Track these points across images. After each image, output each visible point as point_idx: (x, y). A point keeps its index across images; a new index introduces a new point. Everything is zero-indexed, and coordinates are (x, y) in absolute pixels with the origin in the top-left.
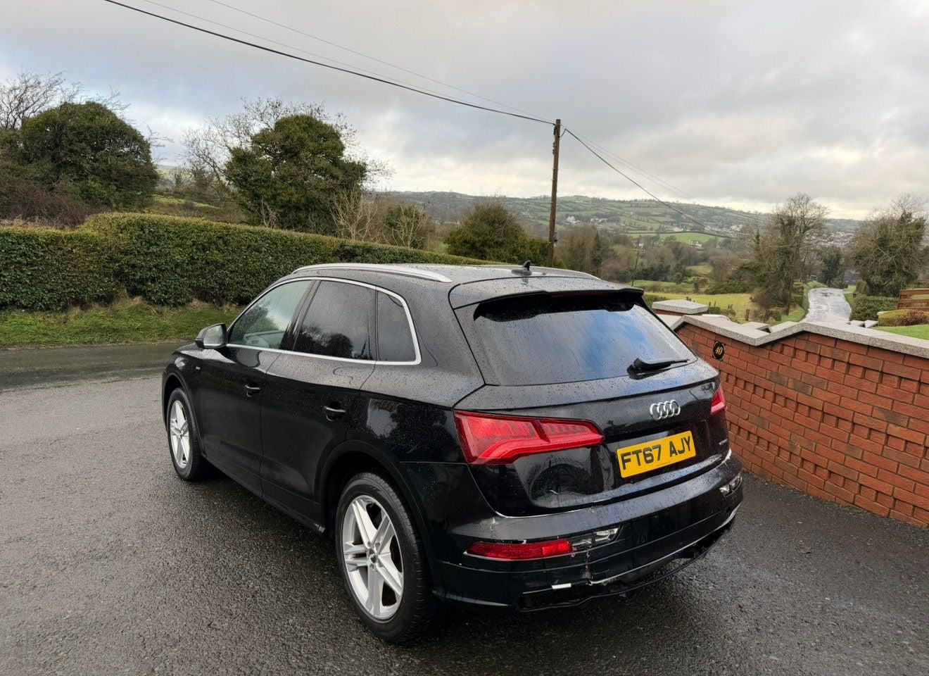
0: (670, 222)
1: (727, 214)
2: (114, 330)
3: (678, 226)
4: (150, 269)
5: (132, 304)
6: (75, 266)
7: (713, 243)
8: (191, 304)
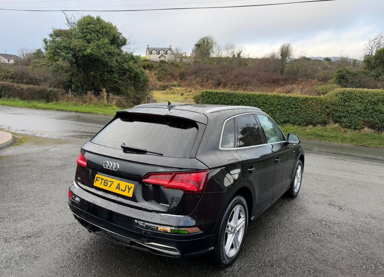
2: (322, 136)
4: (344, 112)
5: (334, 127)
6: (312, 109)
8: (364, 129)
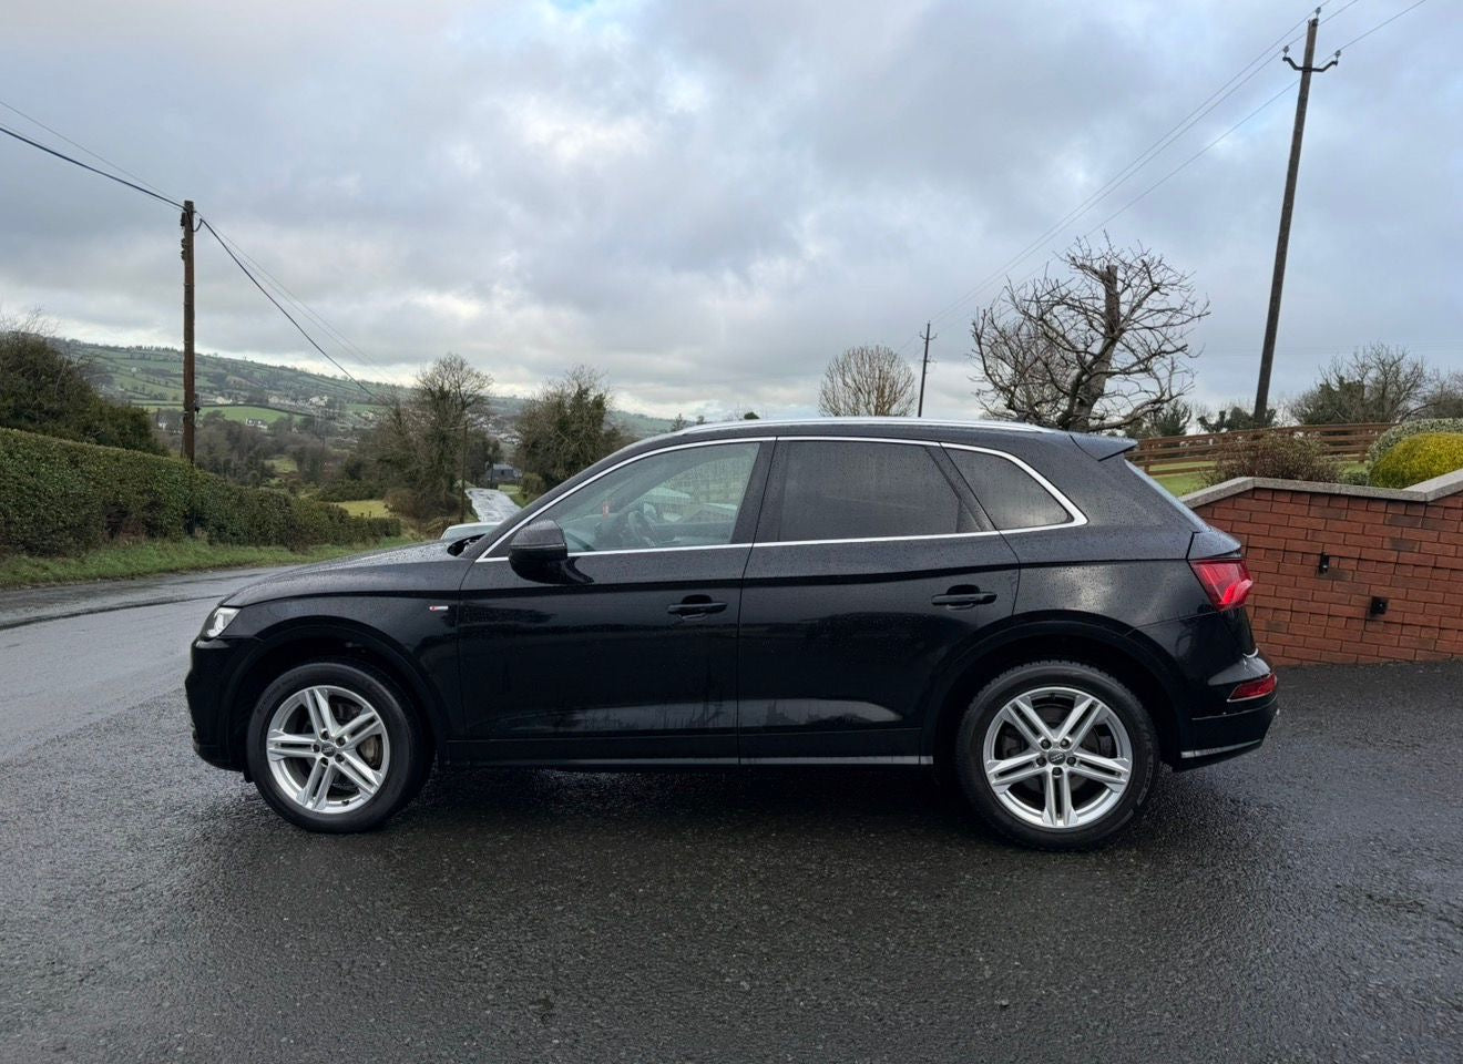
0: (209, 388)
1: (300, 378)
3: (223, 395)
7: (287, 424)
